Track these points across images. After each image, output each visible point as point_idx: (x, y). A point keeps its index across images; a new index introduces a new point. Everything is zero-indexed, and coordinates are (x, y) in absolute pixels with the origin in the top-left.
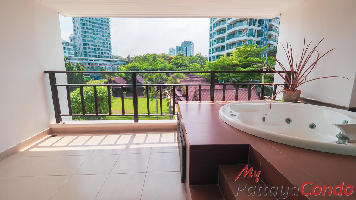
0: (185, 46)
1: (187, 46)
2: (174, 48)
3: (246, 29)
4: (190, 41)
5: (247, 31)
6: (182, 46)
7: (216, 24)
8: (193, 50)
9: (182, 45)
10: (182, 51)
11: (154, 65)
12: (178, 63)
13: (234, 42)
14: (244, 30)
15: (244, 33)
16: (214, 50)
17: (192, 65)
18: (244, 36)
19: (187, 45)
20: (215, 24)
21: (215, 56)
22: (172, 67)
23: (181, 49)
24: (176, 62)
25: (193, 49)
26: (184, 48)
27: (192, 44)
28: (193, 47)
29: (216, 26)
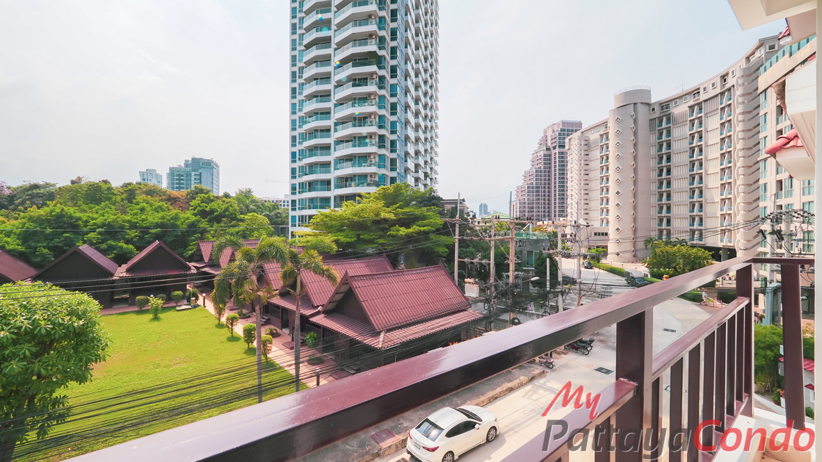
0: (194, 170)
1: (200, 171)
2: (155, 170)
3: (375, 153)
4: (208, 160)
5: (375, 158)
6: (187, 169)
7: (306, 134)
8: (218, 182)
9: (187, 165)
10: (187, 180)
11: (135, 214)
12: (212, 211)
13: (351, 174)
14: (370, 154)
15: (371, 161)
16: (303, 187)
17: (246, 217)
18: (370, 165)
19: (202, 168)
20: (303, 133)
21: (306, 200)
22: (197, 221)
23: (183, 176)
24: (208, 209)
25: (218, 178)
26: (193, 174)
27: (215, 167)
28: (218, 174)
29: (306, 138)
